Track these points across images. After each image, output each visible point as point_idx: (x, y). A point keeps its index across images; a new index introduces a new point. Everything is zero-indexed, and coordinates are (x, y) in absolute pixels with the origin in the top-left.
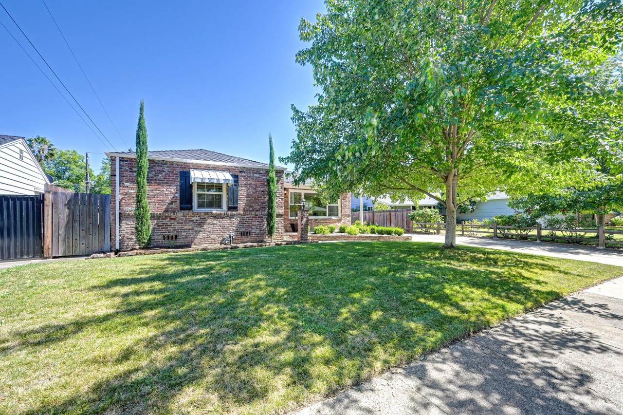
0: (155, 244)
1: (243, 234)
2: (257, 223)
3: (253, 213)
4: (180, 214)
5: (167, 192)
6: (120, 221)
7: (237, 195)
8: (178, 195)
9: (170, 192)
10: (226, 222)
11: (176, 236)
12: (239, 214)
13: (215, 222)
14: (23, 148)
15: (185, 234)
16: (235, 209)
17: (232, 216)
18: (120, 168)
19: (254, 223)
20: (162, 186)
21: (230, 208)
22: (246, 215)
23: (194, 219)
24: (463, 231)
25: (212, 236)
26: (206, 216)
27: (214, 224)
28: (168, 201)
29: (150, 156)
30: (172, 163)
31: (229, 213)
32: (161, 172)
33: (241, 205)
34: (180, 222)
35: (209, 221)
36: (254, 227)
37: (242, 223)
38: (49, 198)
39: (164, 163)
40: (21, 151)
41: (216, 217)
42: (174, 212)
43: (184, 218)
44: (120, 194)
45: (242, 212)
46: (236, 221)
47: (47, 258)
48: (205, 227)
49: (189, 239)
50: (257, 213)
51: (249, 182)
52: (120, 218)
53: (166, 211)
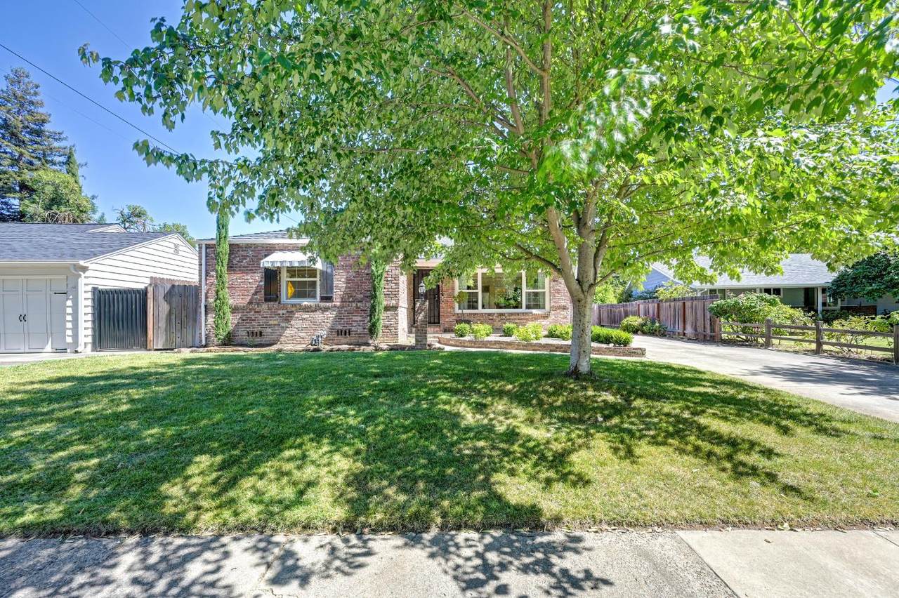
0: (239, 341)
1: (339, 333)
2: (359, 318)
3: (354, 305)
4: (265, 306)
5: (251, 281)
6: (206, 314)
7: (332, 281)
8: (262, 283)
9: (254, 281)
10: (318, 316)
11: (261, 333)
12: (335, 306)
13: (305, 316)
14: (178, 242)
15: (270, 330)
16: (329, 299)
17: (326, 309)
18: (206, 256)
19: (355, 318)
20: (247, 273)
21: (323, 299)
22: (343, 307)
23: (281, 312)
24: (819, 344)
25: (300, 334)
26: (293, 309)
27: (303, 319)
28: (253, 291)
29: (230, 239)
30: (256, 246)
31: (322, 304)
32: (245, 257)
33: (337, 293)
34: (265, 317)
35: (297, 315)
36: (355, 324)
37: (339, 318)
38: (150, 290)
39: (248, 246)
40: (176, 246)
41: (307, 309)
42: (258, 304)
43: (269, 311)
44: (206, 284)
45: (338, 304)
46: (331, 315)
47: (150, 350)
48: (293, 322)
49: (274, 337)
50: (359, 304)
51: (348, 263)
52: (206, 311)
53: (250, 303)
